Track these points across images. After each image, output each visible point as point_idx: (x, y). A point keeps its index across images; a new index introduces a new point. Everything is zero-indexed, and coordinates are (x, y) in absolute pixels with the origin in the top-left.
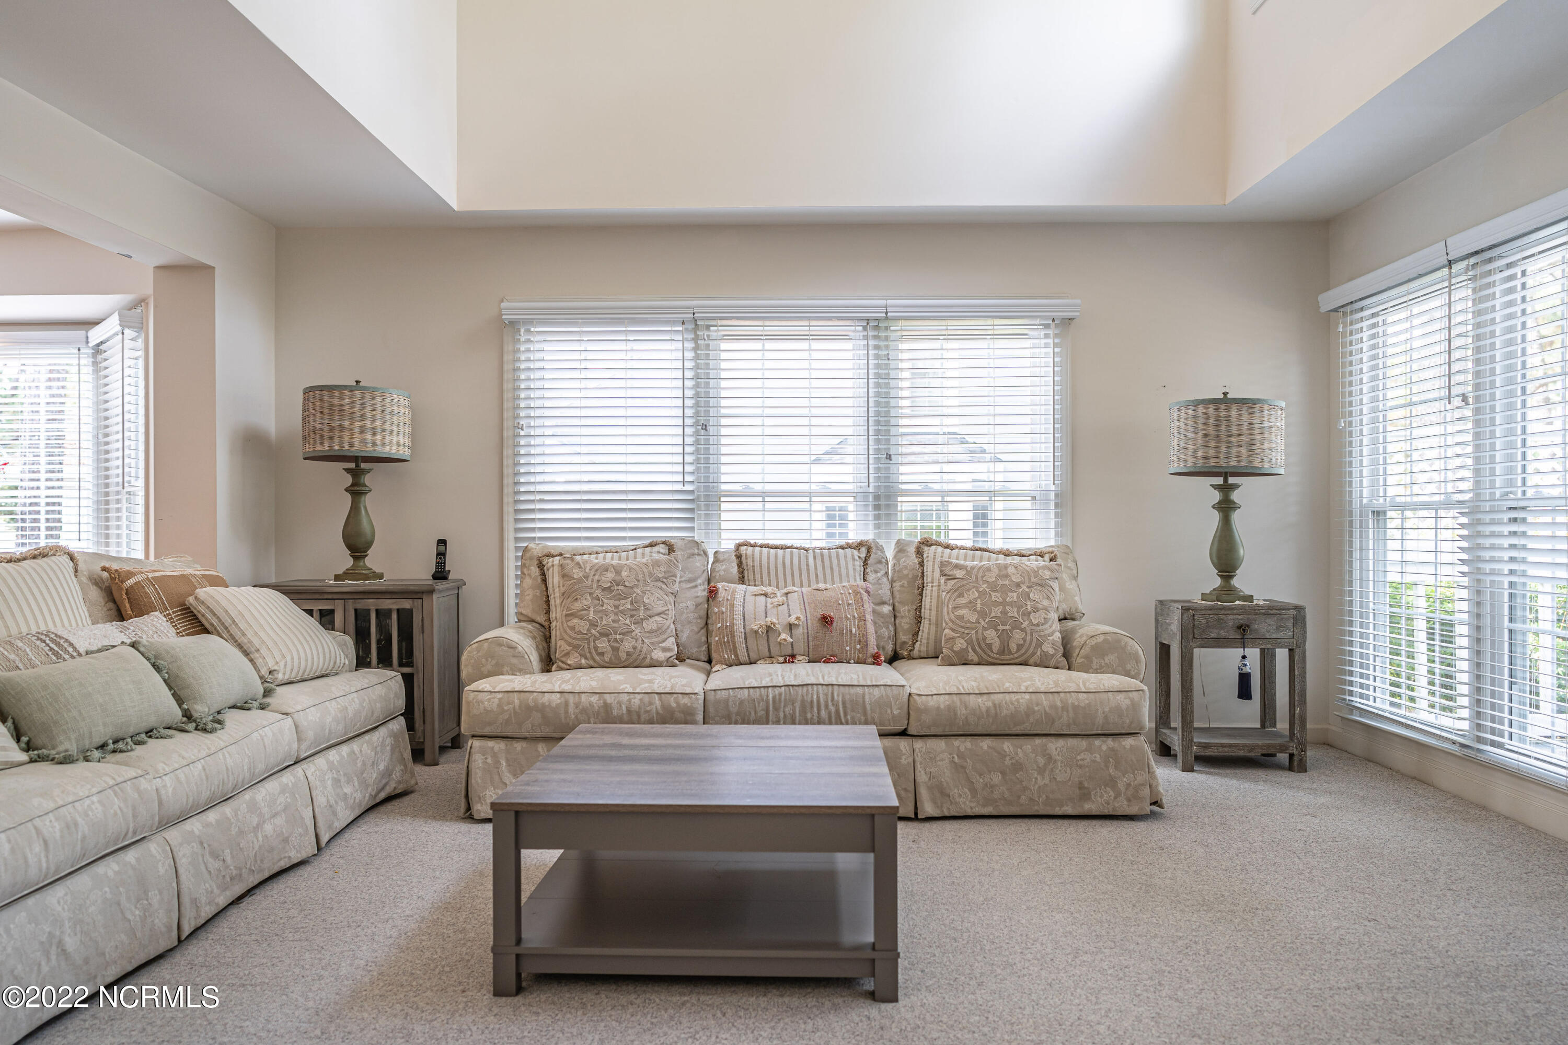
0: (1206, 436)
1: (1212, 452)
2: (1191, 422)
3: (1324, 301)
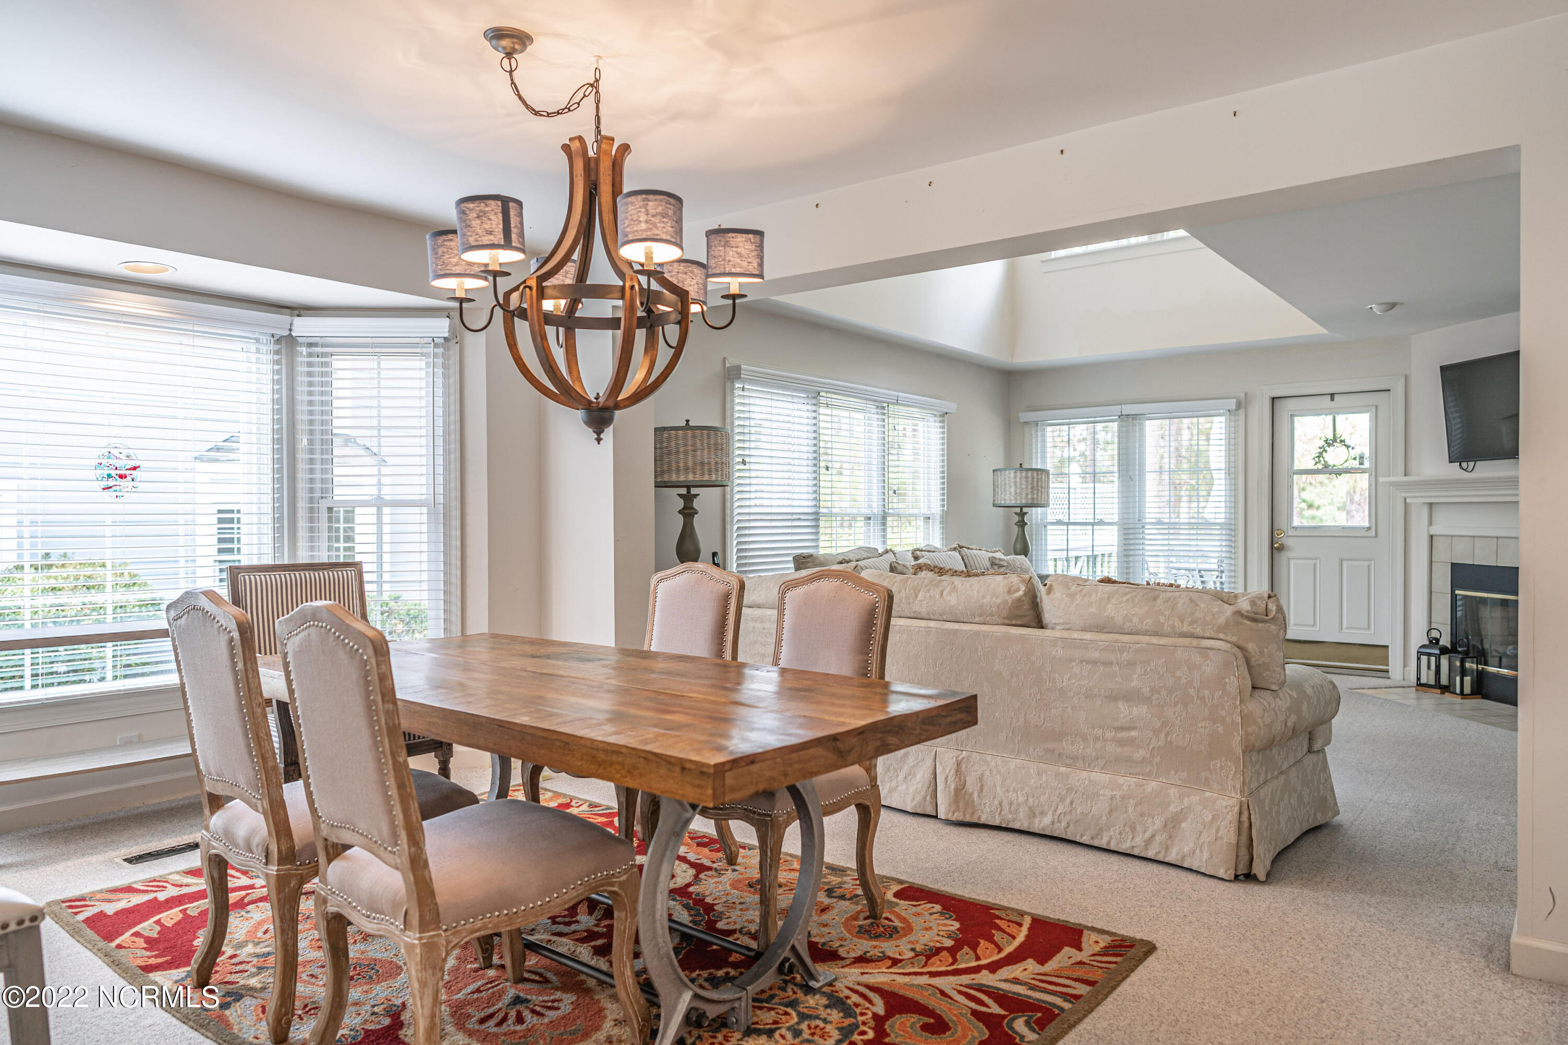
0: (1032, 487)
1: (1035, 496)
2: (1024, 480)
3: (1025, 416)
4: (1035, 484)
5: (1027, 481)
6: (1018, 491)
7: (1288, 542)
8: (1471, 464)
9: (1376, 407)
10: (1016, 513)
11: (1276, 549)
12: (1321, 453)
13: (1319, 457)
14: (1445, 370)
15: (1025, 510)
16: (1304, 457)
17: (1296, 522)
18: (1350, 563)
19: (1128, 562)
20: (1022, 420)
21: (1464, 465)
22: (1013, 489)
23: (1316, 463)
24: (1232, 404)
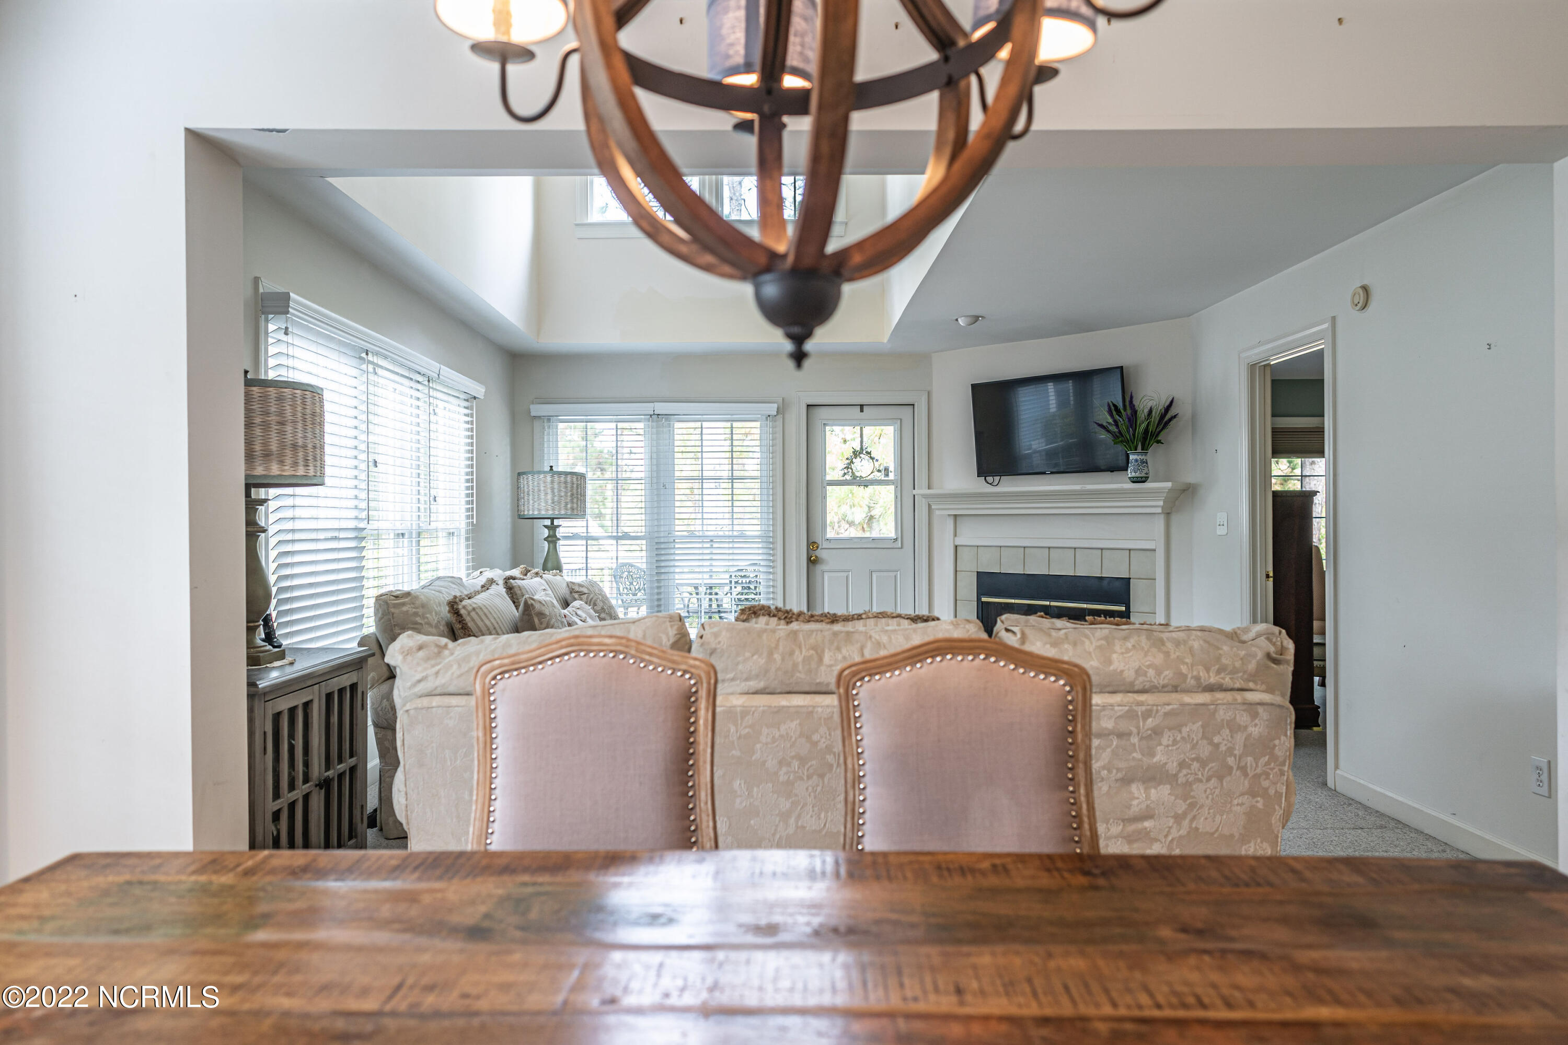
0: (572, 495)
1: (575, 505)
2: (563, 485)
3: (536, 410)
4: (575, 491)
5: (566, 487)
6: (556, 499)
7: (821, 554)
8: (997, 478)
9: (901, 420)
10: (546, 527)
11: (812, 562)
12: (849, 464)
13: (847, 468)
14: (975, 387)
15: (556, 522)
16: (834, 467)
17: (830, 534)
18: (878, 574)
19: (658, 581)
20: (533, 414)
21: (990, 479)
22: (549, 497)
23: (845, 474)
24: (772, 409)
